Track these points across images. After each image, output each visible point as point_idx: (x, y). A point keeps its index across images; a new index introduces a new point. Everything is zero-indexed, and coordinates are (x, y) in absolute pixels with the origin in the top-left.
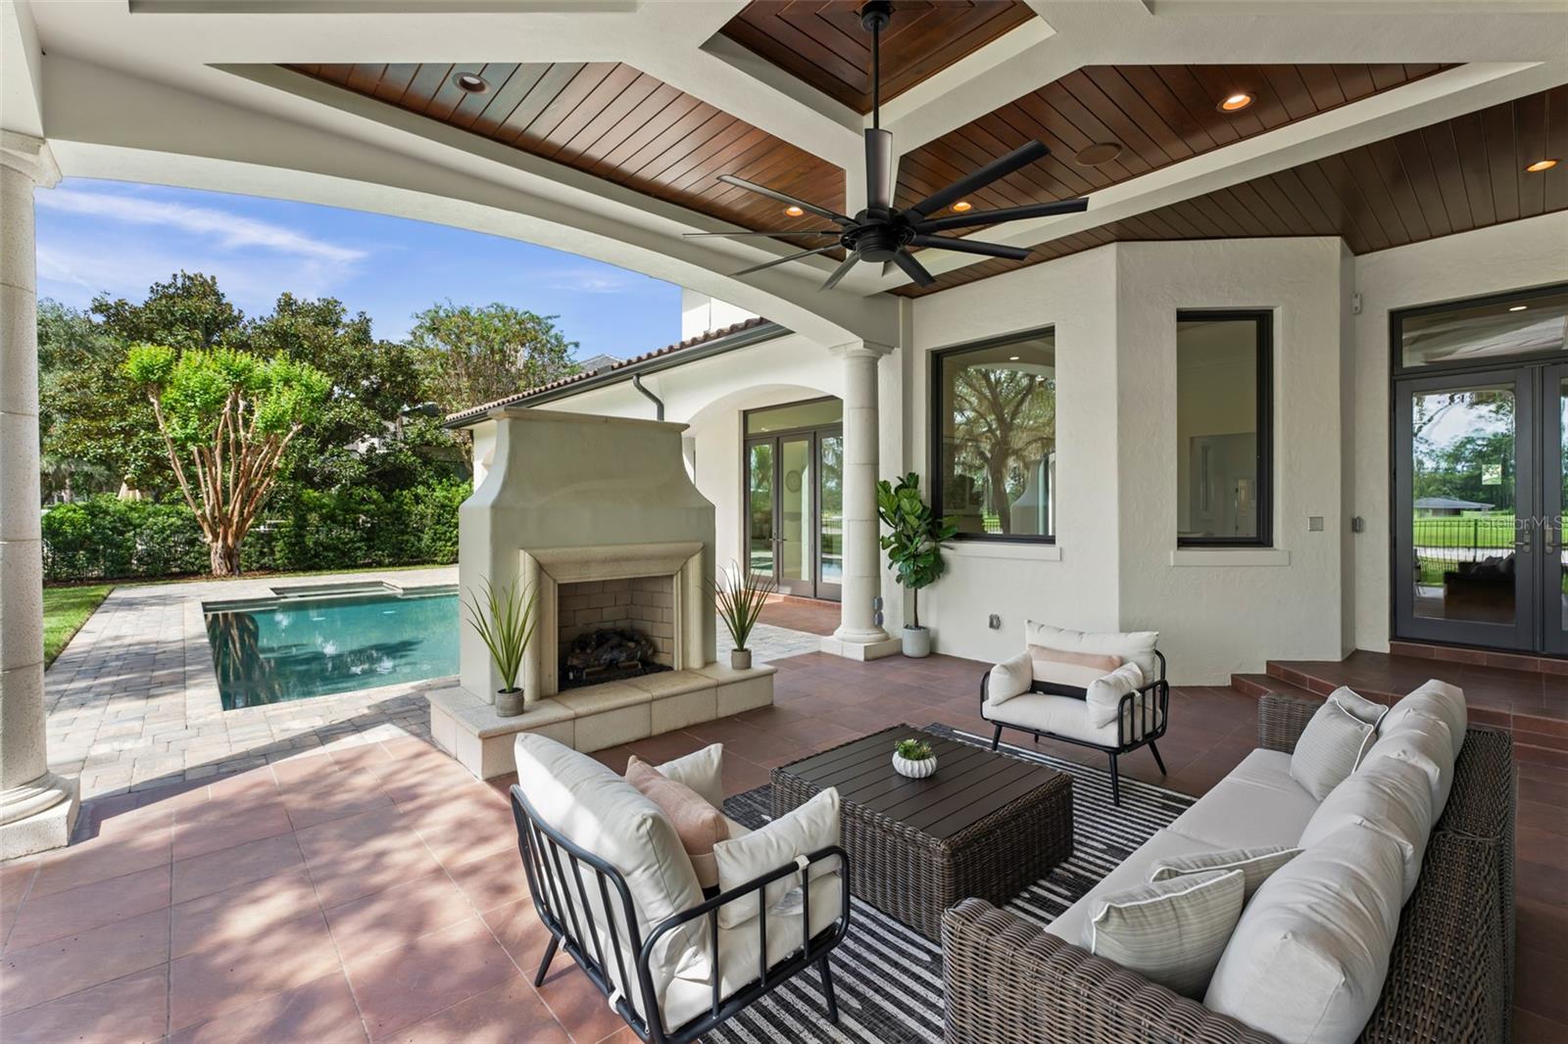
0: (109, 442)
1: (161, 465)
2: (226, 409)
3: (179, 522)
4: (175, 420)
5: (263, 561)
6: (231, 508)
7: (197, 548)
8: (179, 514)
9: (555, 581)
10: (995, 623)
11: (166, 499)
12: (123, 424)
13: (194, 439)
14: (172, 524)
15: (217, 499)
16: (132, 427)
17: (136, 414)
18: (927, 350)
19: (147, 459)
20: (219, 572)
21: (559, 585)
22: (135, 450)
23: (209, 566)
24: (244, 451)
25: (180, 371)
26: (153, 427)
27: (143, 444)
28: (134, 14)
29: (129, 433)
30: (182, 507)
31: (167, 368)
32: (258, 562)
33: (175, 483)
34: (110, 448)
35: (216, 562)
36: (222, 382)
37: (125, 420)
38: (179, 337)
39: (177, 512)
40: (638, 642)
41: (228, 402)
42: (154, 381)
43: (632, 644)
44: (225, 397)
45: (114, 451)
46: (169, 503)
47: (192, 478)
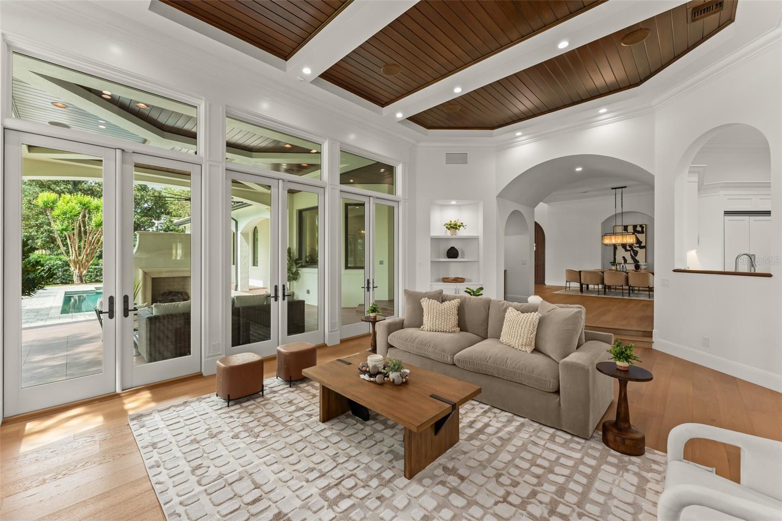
0: (31, 230)
1: (53, 240)
2: (80, 218)
3: (61, 263)
4: (58, 222)
5: (97, 279)
6: (82, 257)
7: (67, 273)
8: (60, 260)
9: (150, 277)
10: (308, 292)
11: (55, 253)
12: (37, 223)
13: (66, 230)
14: (57, 264)
15: (76, 253)
16: (40, 224)
17: (42, 219)
18: (297, 210)
19: (47, 237)
20: (77, 282)
21: (152, 278)
22: (42, 233)
23: (73, 281)
24: (88, 234)
25: (60, 203)
26: (49, 224)
27: (46, 231)
28: (30, 154)
29: (39, 226)
30: (62, 257)
31: (54, 202)
32: (94, 279)
33: (59, 247)
34: (31, 233)
35: (75, 278)
36: (78, 208)
37: (37, 221)
38: (61, 188)
39: (60, 259)
40: (182, 294)
41: (80, 215)
42: (49, 206)
43: (180, 295)
44: (79, 213)
45: (32, 234)
46: (57, 255)
47: (66, 245)
